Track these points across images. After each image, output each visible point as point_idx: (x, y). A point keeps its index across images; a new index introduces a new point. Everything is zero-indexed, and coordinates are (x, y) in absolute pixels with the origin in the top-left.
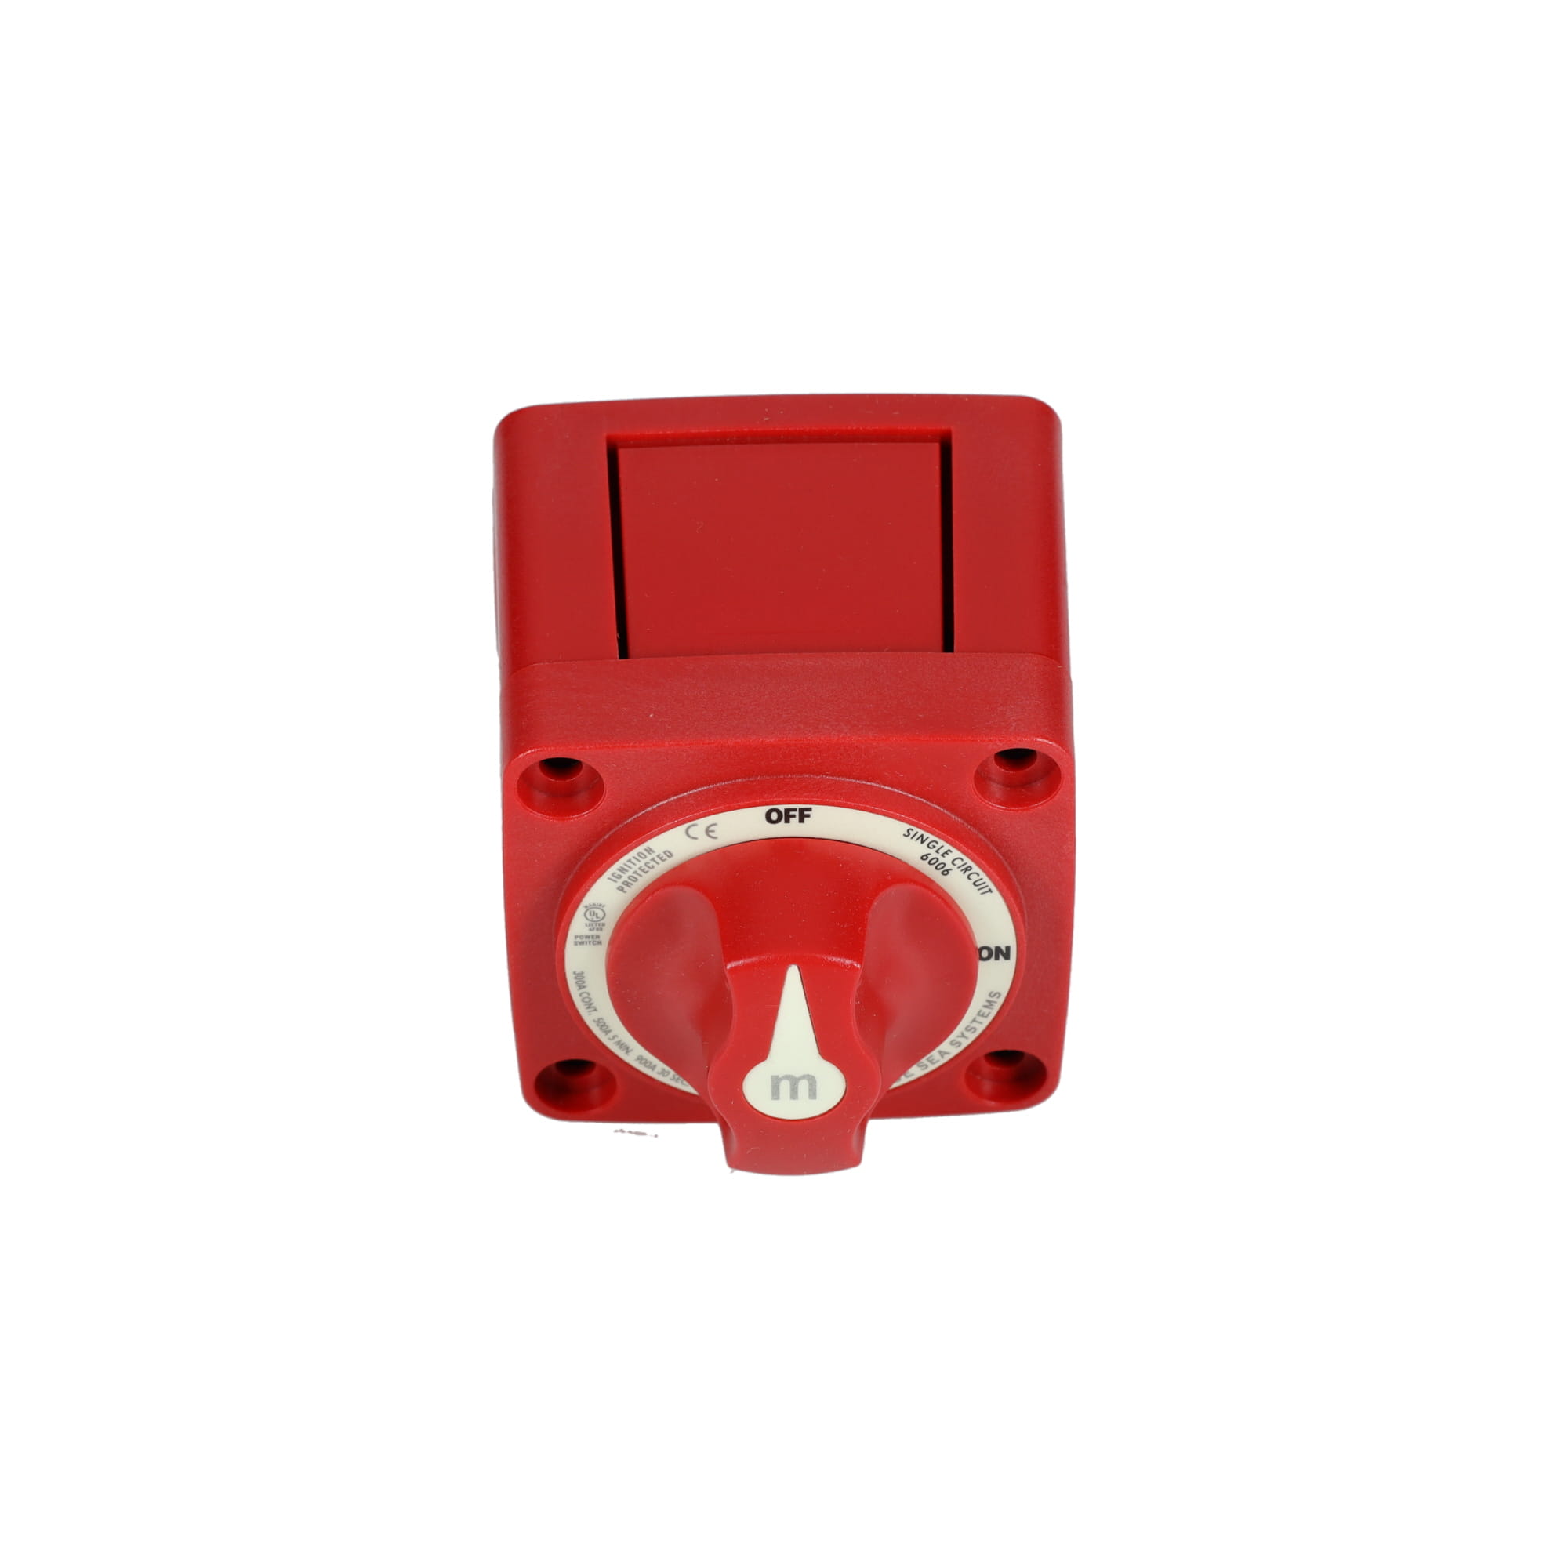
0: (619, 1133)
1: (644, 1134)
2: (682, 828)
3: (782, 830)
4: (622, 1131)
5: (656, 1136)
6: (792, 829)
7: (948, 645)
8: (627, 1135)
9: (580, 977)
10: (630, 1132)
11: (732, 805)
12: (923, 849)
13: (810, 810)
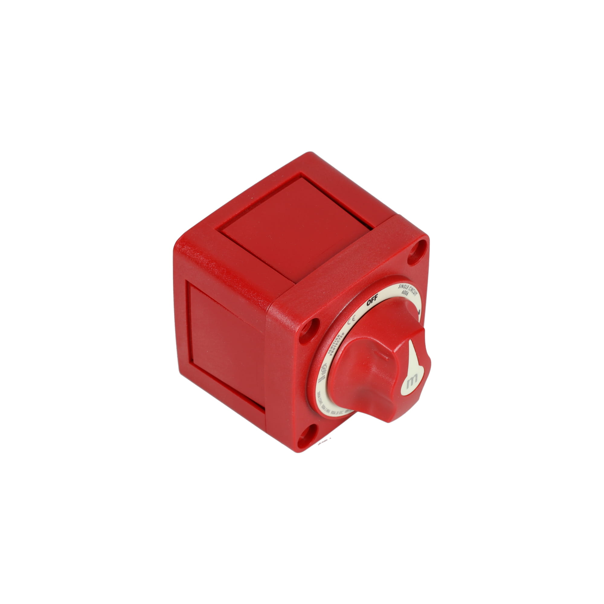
0: (320, 445)
1: (327, 440)
2: (347, 323)
3: (372, 305)
4: (320, 443)
5: (330, 438)
6: (374, 303)
7: (370, 228)
8: (322, 444)
9: (319, 393)
10: (323, 442)
11: (359, 306)
12: (402, 290)
13: (377, 295)
